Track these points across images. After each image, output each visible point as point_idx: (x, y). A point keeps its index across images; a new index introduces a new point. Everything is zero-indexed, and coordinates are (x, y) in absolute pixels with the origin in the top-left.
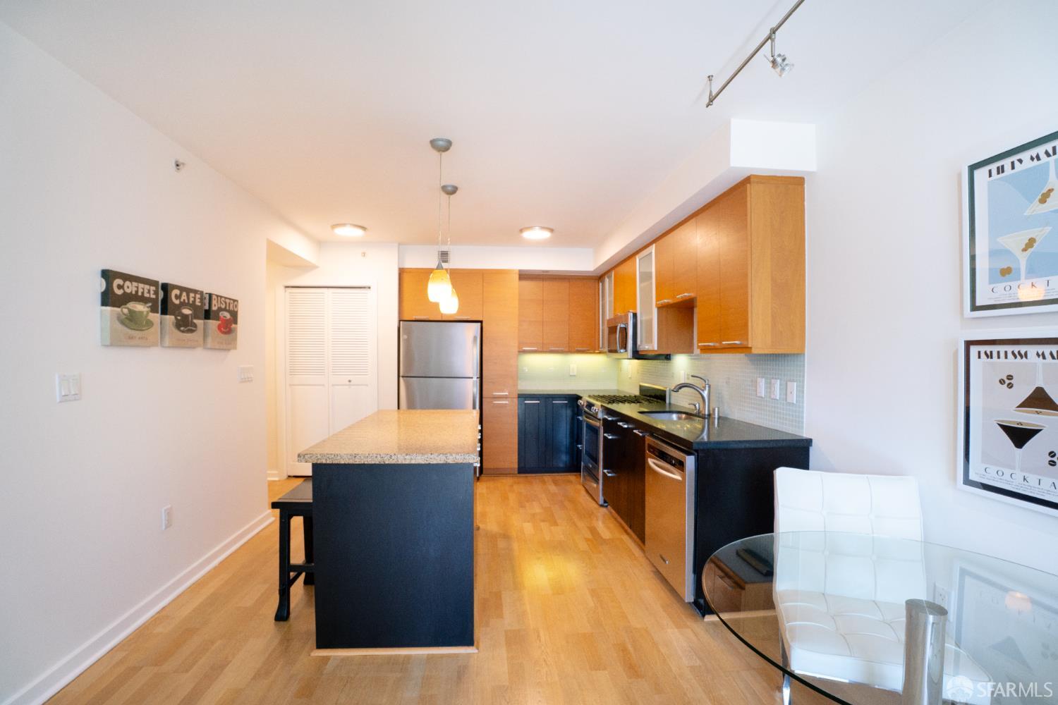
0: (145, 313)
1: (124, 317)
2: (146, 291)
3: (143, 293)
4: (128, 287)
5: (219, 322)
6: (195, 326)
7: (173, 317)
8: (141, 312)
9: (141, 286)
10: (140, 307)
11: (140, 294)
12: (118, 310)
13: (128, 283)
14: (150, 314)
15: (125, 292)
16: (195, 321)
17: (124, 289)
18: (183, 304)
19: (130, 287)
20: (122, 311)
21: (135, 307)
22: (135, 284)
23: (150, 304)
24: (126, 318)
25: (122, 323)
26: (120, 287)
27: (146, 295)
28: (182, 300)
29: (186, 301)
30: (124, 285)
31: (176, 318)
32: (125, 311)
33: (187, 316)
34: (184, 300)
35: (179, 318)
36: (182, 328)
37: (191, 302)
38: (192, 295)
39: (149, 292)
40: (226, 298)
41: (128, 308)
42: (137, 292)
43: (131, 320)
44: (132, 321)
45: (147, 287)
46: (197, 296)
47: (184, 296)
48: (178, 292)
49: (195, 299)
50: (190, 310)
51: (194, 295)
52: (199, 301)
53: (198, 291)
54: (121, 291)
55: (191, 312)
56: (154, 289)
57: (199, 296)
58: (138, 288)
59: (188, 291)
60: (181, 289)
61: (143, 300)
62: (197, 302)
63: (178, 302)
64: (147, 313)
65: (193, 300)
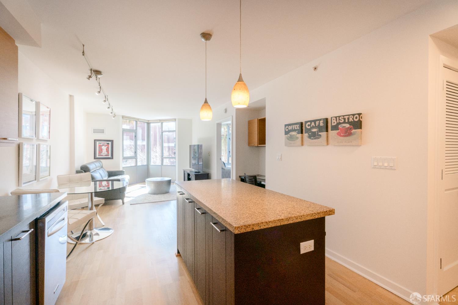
0: (295, 135)
2: (295, 127)
3: (294, 128)
5: (338, 131)
6: (320, 136)
7: (307, 134)
8: (294, 135)
9: (294, 126)
10: (293, 133)
13: (290, 127)
15: (289, 130)
16: (319, 133)
18: (313, 127)
22: (292, 126)
23: (297, 131)
24: (289, 138)
25: (288, 139)
27: (296, 128)
28: (312, 126)
29: (314, 126)
30: (288, 128)
31: (309, 134)
32: (289, 135)
33: (315, 132)
34: (313, 126)
35: (310, 134)
36: (312, 138)
37: (317, 125)
39: (297, 127)
40: (344, 116)
42: (292, 128)
43: (291, 138)
45: (296, 126)
46: (321, 122)
47: (313, 124)
48: (309, 123)
49: (319, 123)
50: (316, 129)
51: (318, 122)
52: (322, 123)
53: (321, 119)
54: (288, 130)
55: (317, 130)
56: (299, 125)
57: (322, 121)
58: (293, 127)
59: (315, 121)
60: (311, 121)
61: (295, 130)
62: (321, 124)
63: (309, 127)
64: (296, 134)
65: (318, 124)
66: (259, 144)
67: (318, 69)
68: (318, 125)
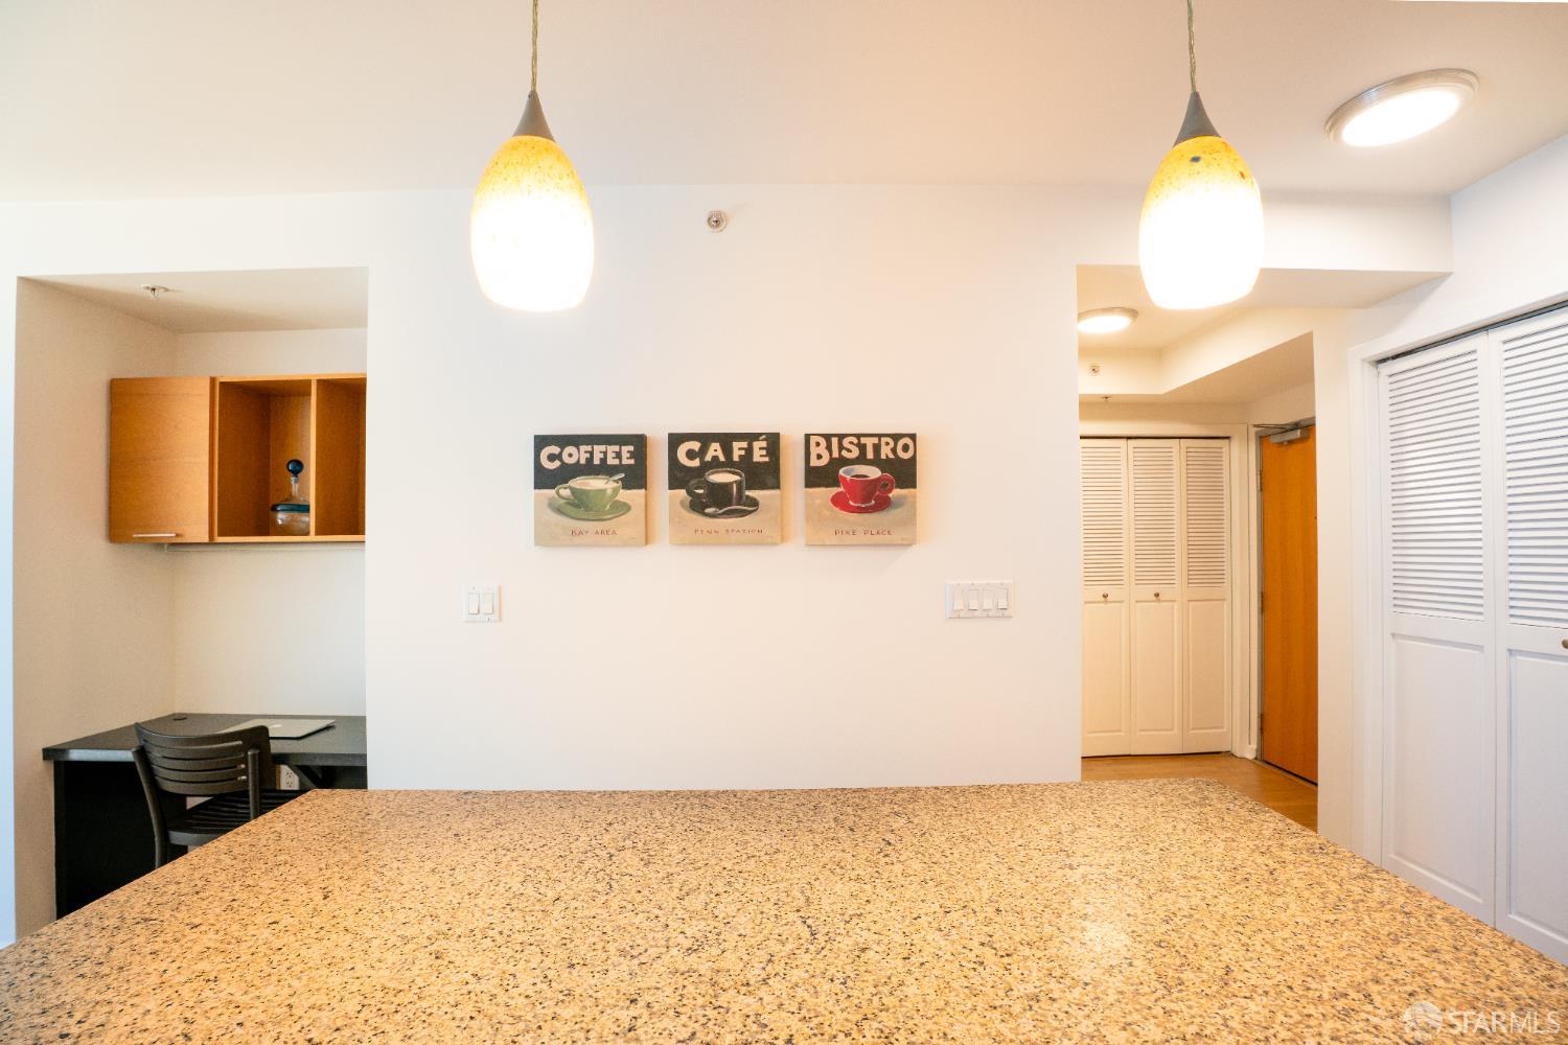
0: (609, 492)
1: (562, 501)
2: (610, 455)
3: (604, 460)
4: (570, 455)
5: (835, 490)
6: (754, 503)
7: (683, 492)
8: (603, 491)
9: (598, 449)
10: (596, 484)
11: (596, 461)
12: (552, 492)
13: (570, 449)
14: (622, 491)
15: (564, 465)
16: (748, 493)
17: (561, 460)
18: (715, 464)
19: (573, 455)
20: (558, 493)
21: (587, 484)
22: (583, 448)
23: (623, 475)
24: (567, 503)
25: (559, 511)
26: (552, 458)
27: (611, 461)
28: (708, 458)
29: (722, 459)
30: (561, 453)
31: (690, 493)
32: (566, 492)
33: (726, 487)
34: (715, 458)
35: (701, 491)
36: (708, 510)
37: (736, 458)
38: (736, 445)
39: (618, 455)
40: (858, 436)
41: (571, 488)
42: (590, 460)
43: (577, 506)
44: (581, 505)
45: (613, 449)
46: (757, 445)
47: (715, 450)
48: (695, 446)
49: (749, 451)
50: (734, 473)
51: (744, 444)
52: (764, 452)
53: (761, 434)
54: (557, 464)
55: (737, 478)
56: (631, 448)
57: (764, 444)
58: (592, 453)
59: (726, 440)
60: (706, 439)
61: (604, 470)
62: (759, 456)
63: (696, 463)
64: (616, 491)
65: (743, 453)
66: (220, 535)
68: (740, 456)
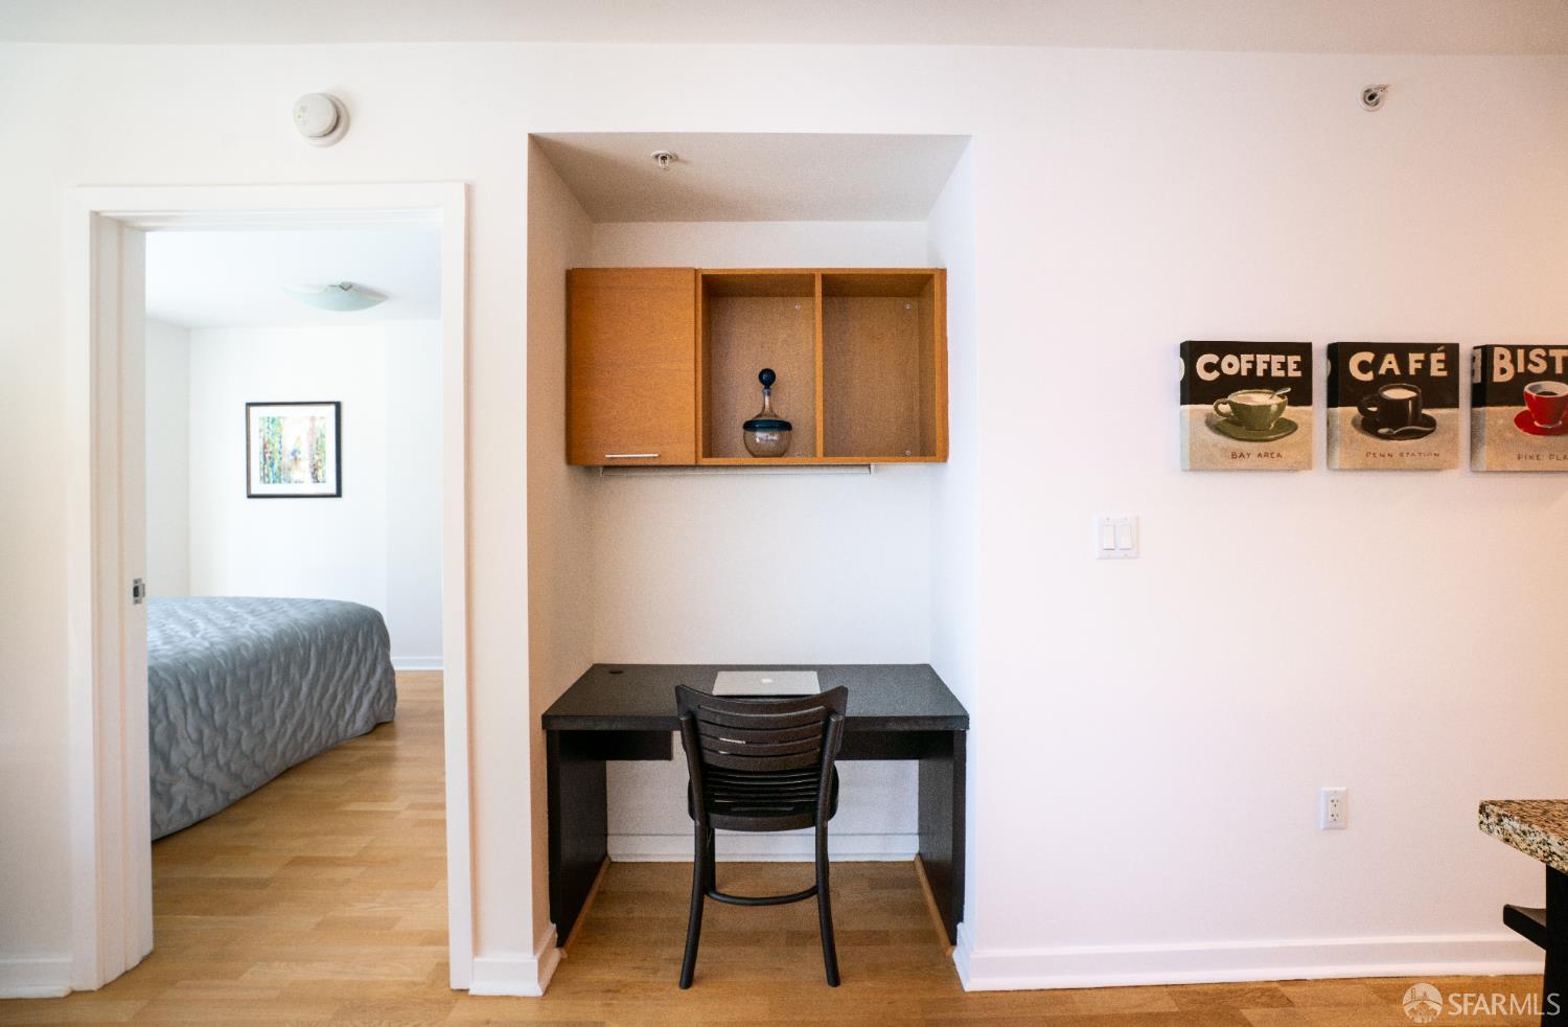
0: (1274, 408)
1: (1222, 418)
2: (1275, 366)
3: (1268, 372)
4: (1230, 365)
5: (1519, 409)
6: (1431, 423)
7: (1354, 410)
8: (1267, 407)
9: (1262, 358)
10: (1259, 399)
11: (1260, 373)
12: (1210, 408)
13: (1230, 358)
14: (1287, 407)
15: (1223, 375)
16: (1425, 412)
17: (1220, 371)
18: (1390, 380)
19: (1233, 365)
20: (1216, 409)
21: (1249, 399)
22: (1245, 357)
23: (1289, 390)
24: (1228, 420)
25: (1217, 429)
26: (1209, 367)
27: (1276, 373)
28: (1382, 371)
29: (1397, 372)
30: (1219, 363)
31: (1363, 411)
32: (1225, 408)
33: (1402, 403)
34: (1390, 371)
35: (1374, 409)
36: (1383, 431)
37: (1412, 372)
38: (1413, 357)
39: (1284, 366)
40: (1547, 347)
41: (1231, 404)
42: (1252, 371)
43: (1238, 424)
44: (1243, 425)
45: (1277, 359)
46: (1435, 357)
47: (1390, 362)
48: (1369, 357)
49: (1426, 363)
50: (1410, 389)
51: (1421, 356)
52: (1442, 366)
53: (1439, 345)
54: (1215, 375)
55: (1413, 394)
56: (1298, 358)
57: (1442, 356)
58: (1254, 363)
59: (1402, 351)
60: (1380, 349)
61: (1268, 383)
62: (1437, 370)
63: (1369, 377)
64: (1281, 408)
65: (1419, 366)
66: (705, 456)
67: (1388, 103)
68: (1417, 370)
